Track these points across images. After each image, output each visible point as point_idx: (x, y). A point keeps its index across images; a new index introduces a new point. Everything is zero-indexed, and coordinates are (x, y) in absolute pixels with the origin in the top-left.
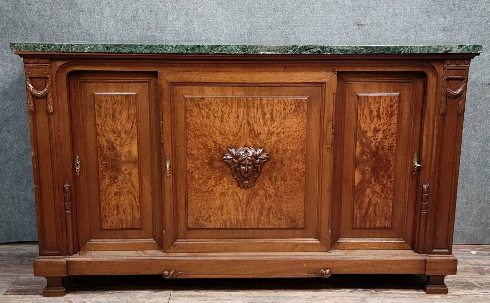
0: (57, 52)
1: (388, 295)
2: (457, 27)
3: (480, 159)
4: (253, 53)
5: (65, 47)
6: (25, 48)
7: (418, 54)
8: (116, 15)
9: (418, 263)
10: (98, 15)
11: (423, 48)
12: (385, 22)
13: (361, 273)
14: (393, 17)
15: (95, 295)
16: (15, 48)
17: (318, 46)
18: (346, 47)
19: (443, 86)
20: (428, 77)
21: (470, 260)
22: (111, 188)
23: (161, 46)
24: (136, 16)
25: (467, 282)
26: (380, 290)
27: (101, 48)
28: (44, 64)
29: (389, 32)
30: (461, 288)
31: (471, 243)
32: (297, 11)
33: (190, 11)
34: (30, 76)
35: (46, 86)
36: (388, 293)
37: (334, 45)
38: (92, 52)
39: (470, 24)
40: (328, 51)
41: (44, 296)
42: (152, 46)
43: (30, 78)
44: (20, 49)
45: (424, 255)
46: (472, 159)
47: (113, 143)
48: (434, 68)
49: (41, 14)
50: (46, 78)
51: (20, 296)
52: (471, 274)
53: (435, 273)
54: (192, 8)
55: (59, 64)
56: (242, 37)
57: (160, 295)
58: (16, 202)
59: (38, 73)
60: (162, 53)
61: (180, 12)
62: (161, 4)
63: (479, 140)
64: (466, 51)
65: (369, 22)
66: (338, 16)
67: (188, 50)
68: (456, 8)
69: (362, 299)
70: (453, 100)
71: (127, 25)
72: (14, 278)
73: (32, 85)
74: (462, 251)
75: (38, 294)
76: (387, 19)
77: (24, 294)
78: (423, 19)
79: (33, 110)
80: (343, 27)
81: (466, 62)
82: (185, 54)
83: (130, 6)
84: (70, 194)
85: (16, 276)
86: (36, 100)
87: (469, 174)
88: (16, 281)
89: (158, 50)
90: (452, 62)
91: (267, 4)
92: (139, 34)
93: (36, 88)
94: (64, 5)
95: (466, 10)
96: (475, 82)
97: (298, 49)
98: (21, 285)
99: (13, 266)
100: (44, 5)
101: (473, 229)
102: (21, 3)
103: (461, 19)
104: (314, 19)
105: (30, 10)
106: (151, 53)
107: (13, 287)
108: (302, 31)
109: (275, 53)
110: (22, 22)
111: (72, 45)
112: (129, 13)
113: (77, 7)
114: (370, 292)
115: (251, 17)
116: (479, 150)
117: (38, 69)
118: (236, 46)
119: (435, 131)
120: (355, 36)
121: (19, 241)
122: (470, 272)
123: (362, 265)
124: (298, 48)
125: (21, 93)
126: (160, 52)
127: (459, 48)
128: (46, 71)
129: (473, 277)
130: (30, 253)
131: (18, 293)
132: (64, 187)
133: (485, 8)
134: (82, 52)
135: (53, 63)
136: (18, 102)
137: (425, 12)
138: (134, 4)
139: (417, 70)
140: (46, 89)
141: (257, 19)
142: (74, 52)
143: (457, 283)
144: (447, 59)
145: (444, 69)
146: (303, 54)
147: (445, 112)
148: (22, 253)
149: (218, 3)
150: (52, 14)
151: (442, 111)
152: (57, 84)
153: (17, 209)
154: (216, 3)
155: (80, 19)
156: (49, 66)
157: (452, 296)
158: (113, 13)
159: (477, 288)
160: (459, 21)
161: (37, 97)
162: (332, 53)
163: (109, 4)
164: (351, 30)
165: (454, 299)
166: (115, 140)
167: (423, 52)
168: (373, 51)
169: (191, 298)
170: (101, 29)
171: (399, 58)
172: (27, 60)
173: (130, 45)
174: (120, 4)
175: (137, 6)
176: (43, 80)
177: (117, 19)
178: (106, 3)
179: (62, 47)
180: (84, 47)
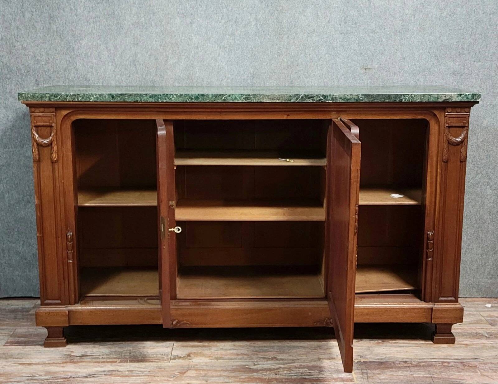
0: (64, 101)
1: (395, 345)
2: (466, 71)
3: (494, 208)
4: (257, 102)
5: (71, 96)
6: (32, 97)
7: (418, 102)
8: (114, 60)
9: (424, 312)
10: (95, 59)
11: (423, 96)
12: (393, 66)
13: (367, 321)
14: (401, 60)
15: (96, 346)
16: (23, 97)
17: (320, 95)
18: (348, 96)
19: (444, 133)
20: (430, 124)
21: (483, 313)
23: (165, 95)
24: (135, 61)
25: (476, 333)
26: (386, 340)
27: (107, 97)
28: (49, 113)
29: (397, 76)
30: (470, 338)
31: (488, 297)
32: (302, 55)
33: (191, 55)
34: (35, 125)
35: (51, 134)
36: (395, 343)
37: (336, 94)
38: (98, 101)
39: (480, 68)
40: (330, 99)
41: (45, 347)
42: (157, 95)
43: (35, 126)
44: (27, 98)
45: (430, 303)
46: (486, 208)
48: (435, 115)
49: (36, 59)
50: (51, 126)
51: (21, 347)
52: (482, 326)
53: (441, 322)
54: (193, 52)
55: (65, 112)
56: (245, 81)
57: (162, 346)
58: (6, 255)
59: (44, 122)
60: (166, 102)
61: (180, 56)
62: (162, 48)
63: (493, 188)
64: (465, 99)
65: (377, 66)
66: (344, 60)
67: (192, 99)
68: (466, 52)
69: (368, 348)
70: (455, 147)
71: (126, 69)
72: (11, 331)
73: (38, 134)
74: (477, 304)
75: (39, 345)
76: (394, 63)
77: (24, 345)
78: (432, 63)
79: (38, 159)
80: (349, 71)
81: (467, 110)
82: (189, 103)
83: (129, 50)
84: (72, 242)
85: (13, 329)
86: (41, 148)
87: (484, 223)
88: (13, 333)
89: (163, 99)
90: (452, 110)
91: (270, 48)
92: (138, 79)
93: (41, 136)
94: (60, 49)
95: (475, 54)
96: (487, 127)
97: (300, 98)
98: (19, 337)
99: (7, 320)
100: (40, 50)
101: (489, 281)
102: (16, 47)
103: (470, 63)
104: (320, 63)
105: (26, 55)
106: (156, 102)
107: (11, 339)
108: (307, 75)
109: (277, 101)
110: (17, 67)
111: (78, 94)
112: (128, 57)
113: (74, 52)
114: (376, 342)
115: (254, 61)
116: (493, 198)
117: (44, 118)
118: (239, 94)
119: (438, 177)
120: (362, 80)
121: (9, 296)
122: (481, 323)
123: (367, 314)
124: (301, 96)
125: (14, 141)
126: (165, 101)
127: (458, 97)
128: (51, 120)
129: (484, 328)
130: (23, 308)
131: (18, 344)
132: (67, 236)
133: (495, 52)
134: (88, 101)
135: (59, 111)
136: (11, 149)
137: (433, 56)
138: (132, 48)
139: (419, 117)
140: (51, 138)
141: (260, 63)
142: (80, 101)
143: (467, 334)
144: (448, 107)
145: (445, 117)
146: (306, 103)
147: (448, 160)
148: (14, 308)
149: (220, 47)
150: (49, 59)
151: (444, 158)
152: (61, 133)
153: (7, 262)
154: (218, 47)
155: (77, 63)
156: (55, 115)
157: (460, 345)
158: (111, 57)
159: (486, 338)
160: (469, 65)
161: (42, 146)
162: (334, 101)
163: (107, 48)
164: (357, 74)
165: (461, 347)
167: (423, 101)
168: (375, 100)
169: (194, 348)
170: (98, 74)
171: (400, 106)
172: (33, 109)
173: (135, 94)
174: (118, 48)
175: (136, 50)
176: (49, 128)
177: (115, 64)
178: (104, 48)
179: (69, 96)
180: (90, 97)
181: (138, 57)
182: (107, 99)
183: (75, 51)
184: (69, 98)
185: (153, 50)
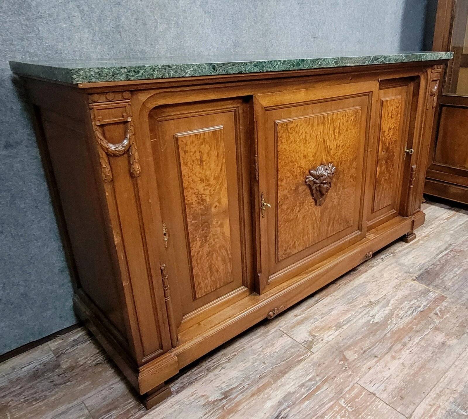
0: (149, 79)
4: (343, 66)
5: (159, 70)
6: (98, 76)
8: (91, 24)
10: (65, 23)
16: (81, 77)
19: (430, 86)
20: (421, 80)
22: (203, 249)
23: (269, 62)
24: (118, 26)
33: (180, 20)
34: (101, 123)
35: (126, 136)
38: (196, 75)
42: (261, 63)
44: (89, 78)
47: (202, 195)
48: (427, 72)
50: (126, 123)
55: (143, 98)
59: (113, 116)
60: (270, 71)
61: (169, 21)
64: (447, 57)
67: (294, 66)
70: (431, 97)
71: (108, 37)
73: (105, 137)
79: (111, 176)
81: (442, 66)
82: (292, 70)
83: (110, 12)
89: (267, 67)
106: (261, 72)
111: (169, 66)
112: (109, 21)
115: (235, 29)
117: (113, 110)
118: (331, 58)
128: (125, 111)
134: (183, 77)
135: (136, 97)
138: (113, 9)
140: (126, 142)
141: (240, 31)
142: (172, 78)
144: (435, 65)
145: (431, 73)
151: (428, 107)
154: (203, 12)
156: (130, 103)
161: (115, 156)
163: (78, 7)
166: (204, 190)
172: (96, 97)
174: (94, 9)
175: (118, 11)
176: (121, 126)
177: (93, 30)
178: (74, 6)
179: (156, 70)
180: (185, 69)
181: (121, 21)
182: (207, 71)
183: (33, 10)
184: (156, 72)
185: (139, 13)
